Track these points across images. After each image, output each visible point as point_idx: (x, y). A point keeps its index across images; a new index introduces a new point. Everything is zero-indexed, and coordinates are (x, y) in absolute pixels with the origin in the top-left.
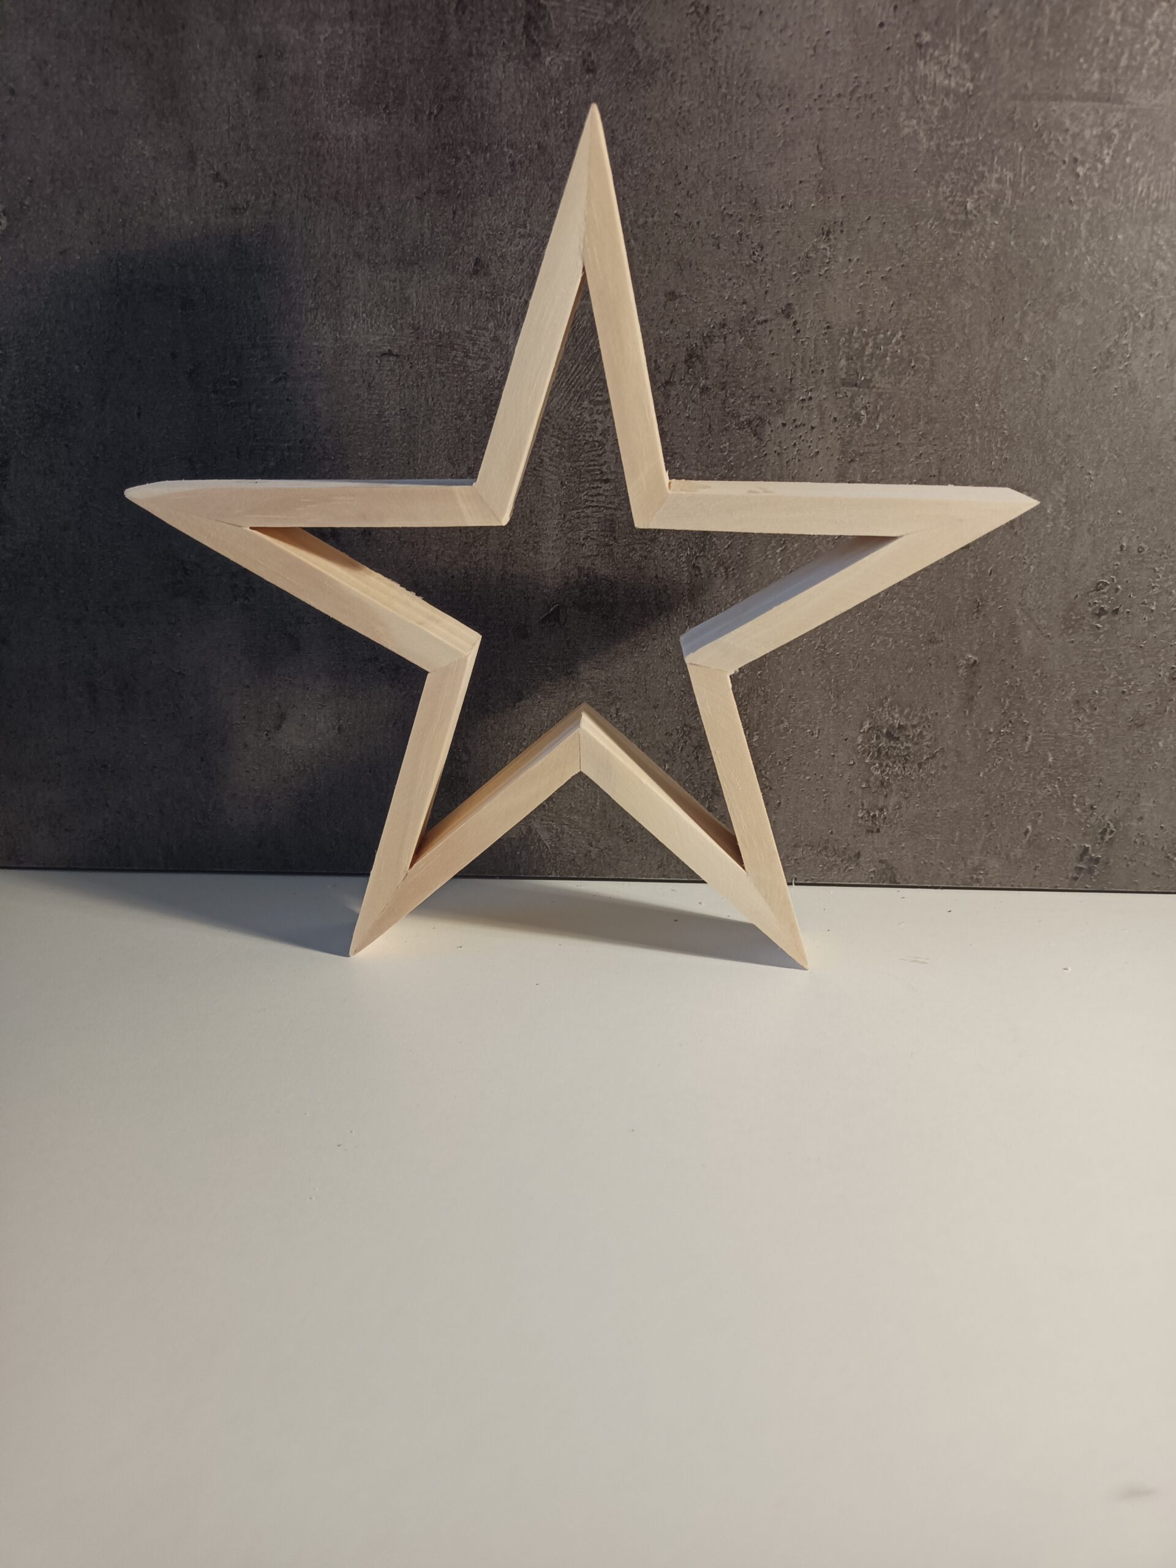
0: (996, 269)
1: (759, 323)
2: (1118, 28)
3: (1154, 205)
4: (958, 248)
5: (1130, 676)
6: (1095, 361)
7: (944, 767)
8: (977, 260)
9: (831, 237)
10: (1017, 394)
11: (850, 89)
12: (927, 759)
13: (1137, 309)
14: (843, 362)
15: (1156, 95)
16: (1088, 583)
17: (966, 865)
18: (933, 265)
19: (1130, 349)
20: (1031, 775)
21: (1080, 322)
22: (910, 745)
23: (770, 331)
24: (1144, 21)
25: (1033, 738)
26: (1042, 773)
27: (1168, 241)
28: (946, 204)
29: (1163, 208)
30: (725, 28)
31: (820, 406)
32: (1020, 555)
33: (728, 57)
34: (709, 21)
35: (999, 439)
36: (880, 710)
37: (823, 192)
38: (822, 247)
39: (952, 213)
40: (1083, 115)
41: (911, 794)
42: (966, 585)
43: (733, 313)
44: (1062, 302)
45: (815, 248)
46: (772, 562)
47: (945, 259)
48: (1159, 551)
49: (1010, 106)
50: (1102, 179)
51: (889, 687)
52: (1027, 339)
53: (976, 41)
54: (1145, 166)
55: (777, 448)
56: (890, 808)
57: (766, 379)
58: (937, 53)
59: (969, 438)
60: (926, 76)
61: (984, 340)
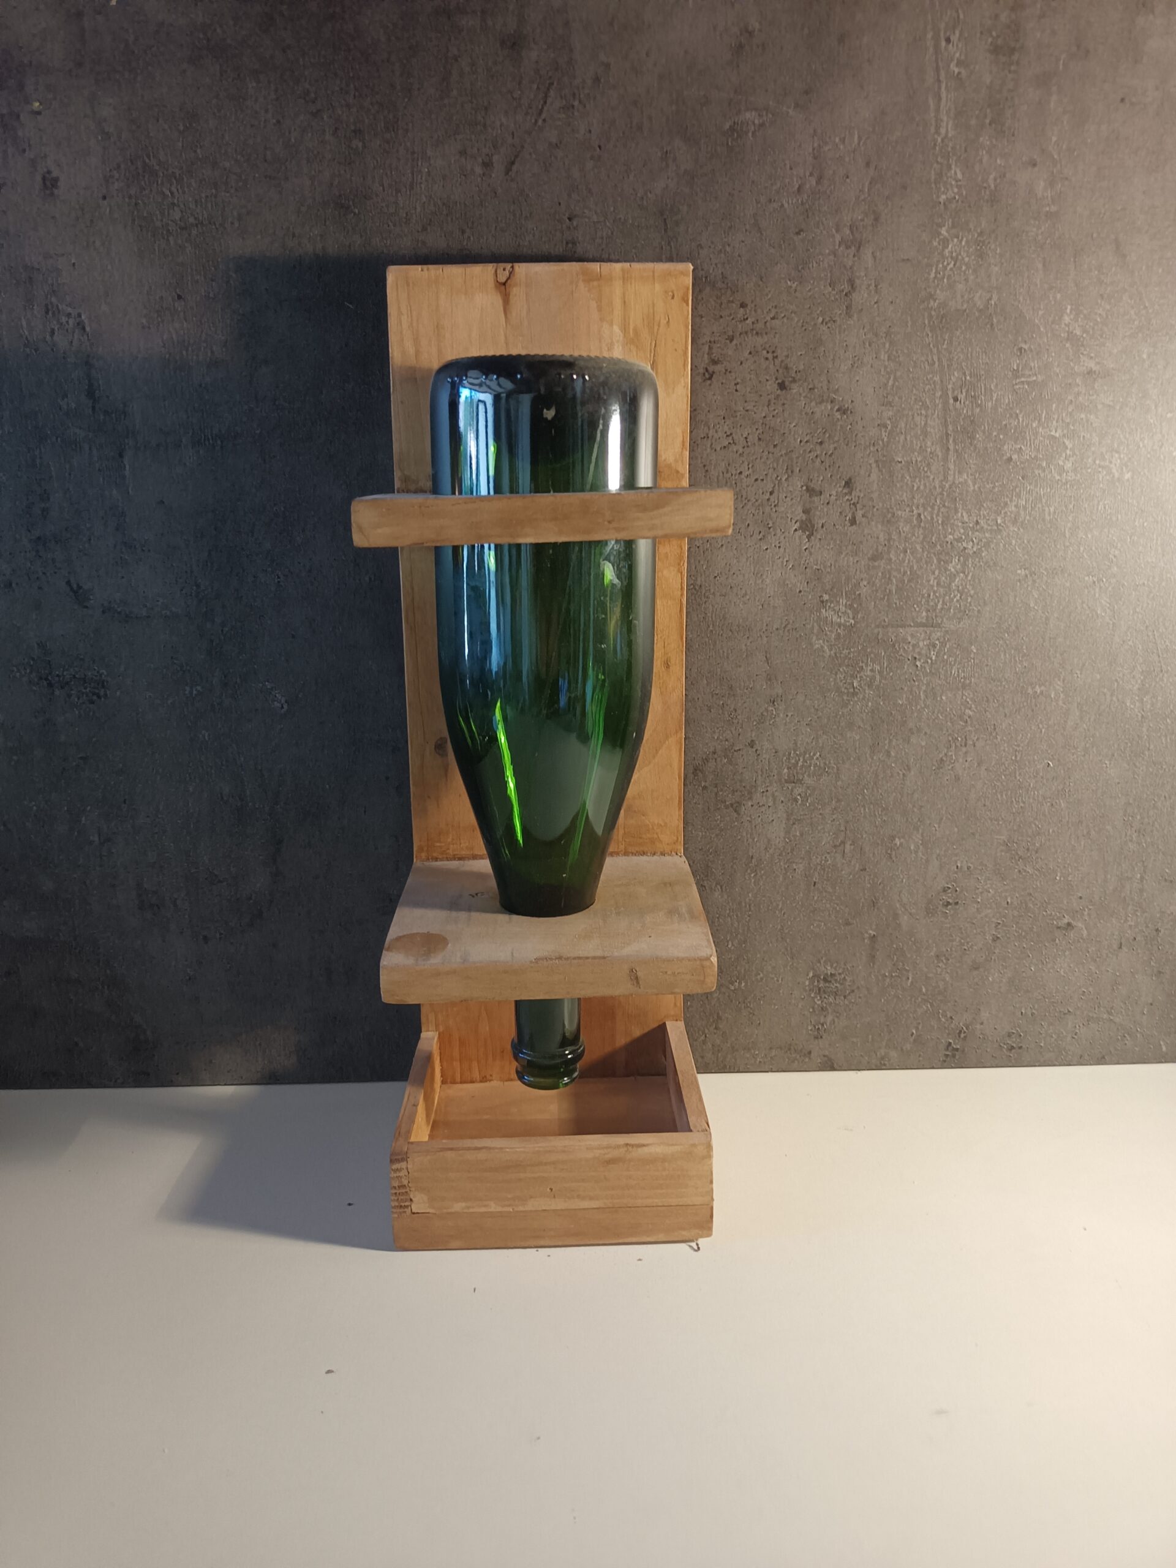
0: (873, 718)
1: (735, 751)
2: (935, 588)
3: (962, 680)
4: (850, 707)
5: (968, 940)
6: (935, 765)
7: (860, 997)
8: (861, 713)
9: (775, 703)
10: (889, 785)
11: (783, 626)
12: (849, 993)
13: (956, 736)
14: (786, 770)
15: (959, 623)
16: (939, 888)
17: (876, 1055)
18: (836, 717)
19: (954, 757)
20: (913, 1000)
21: (923, 744)
22: (838, 985)
23: (742, 755)
24: (950, 584)
25: (913, 978)
26: (920, 999)
27: (971, 699)
28: (842, 684)
29: (968, 681)
30: (711, 596)
31: (773, 795)
32: (897, 873)
33: (713, 611)
34: (701, 593)
35: (880, 809)
36: (818, 965)
37: (770, 680)
38: (770, 708)
39: (846, 688)
40: (918, 635)
41: (840, 1014)
42: (866, 892)
43: (720, 746)
44: (913, 733)
45: (767, 710)
46: (749, 882)
47: (842, 713)
48: (980, 868)
49: (876, 631)
50: (931, 667)
51: (823, 952)
52: (893, 754)
53: (855, 598)
54: (955, 660)
55: (749, 819)
56: (828, 1024)
57: (741, 781)
58: (832, 605)
59: (862, 809)
60: (827, 617)
61: (868, 755)
